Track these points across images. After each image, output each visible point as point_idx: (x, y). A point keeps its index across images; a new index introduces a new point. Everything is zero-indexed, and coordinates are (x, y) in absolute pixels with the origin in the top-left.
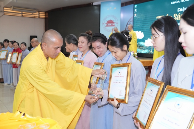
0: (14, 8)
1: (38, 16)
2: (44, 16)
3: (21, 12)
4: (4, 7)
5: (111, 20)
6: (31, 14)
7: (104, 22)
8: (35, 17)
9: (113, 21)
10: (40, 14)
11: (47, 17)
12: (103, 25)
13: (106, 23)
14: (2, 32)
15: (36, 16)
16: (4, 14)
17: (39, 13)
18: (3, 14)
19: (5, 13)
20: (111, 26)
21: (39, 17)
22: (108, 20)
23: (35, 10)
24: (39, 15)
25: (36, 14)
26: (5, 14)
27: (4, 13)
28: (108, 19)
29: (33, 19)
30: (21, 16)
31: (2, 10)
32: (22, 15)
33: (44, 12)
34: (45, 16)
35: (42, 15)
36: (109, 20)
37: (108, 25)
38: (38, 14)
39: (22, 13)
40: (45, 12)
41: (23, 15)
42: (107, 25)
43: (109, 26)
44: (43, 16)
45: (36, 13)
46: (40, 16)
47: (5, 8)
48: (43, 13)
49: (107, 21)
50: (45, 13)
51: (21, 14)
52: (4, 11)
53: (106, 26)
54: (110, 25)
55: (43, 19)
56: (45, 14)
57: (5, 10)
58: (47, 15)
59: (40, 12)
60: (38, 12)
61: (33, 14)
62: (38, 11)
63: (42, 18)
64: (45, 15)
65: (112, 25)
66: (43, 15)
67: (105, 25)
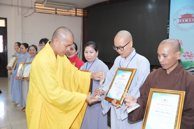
0: (48, 2)
2: (82, 13)
4: (35, 3)
5: (189, 13)
6: (67, 11)
7: (175, 18)
8: (71, 15)
9: (192, 15)
10: (77, 12)
11: (86, 15)
12: (175, 21)
13: (180, 19)
14: (32, 34)
15: (72, 13)
16: (35, 12)
18: (34, 11)
19: (36, 10)
20: (188, 22)
21: (76, 15)
22: (183, 14)
23: (73, 6)
26: (36, 11)
27: (35, 10)
28: (184, 12)
29: (69, 17)
30: (55, 13)
31: (33, 6)
33: (82, 9)
34: (84, 14)
35: (80, 13)
36: (185, 14)
37: (183, 21)
39: (56, 10)
41: (57, 12)
42: (181, 21)
43: (185, 22)
45: (72, 10)
47: (36, 4)
48: (81, 10)
49: (182, 16)
50: (83, 10)
51: (55, 12)
52: (35, 8)
53: (180, 23)
54: (187, 20)
55: (81, 18)
56: (84, 11)
57: (36, 7)
58: (86, 13)
59: (77, 9)
61: (69, 11)
62: (75, 8)
63: (79, 16)
65: (190, 20)
67: (178, 21)
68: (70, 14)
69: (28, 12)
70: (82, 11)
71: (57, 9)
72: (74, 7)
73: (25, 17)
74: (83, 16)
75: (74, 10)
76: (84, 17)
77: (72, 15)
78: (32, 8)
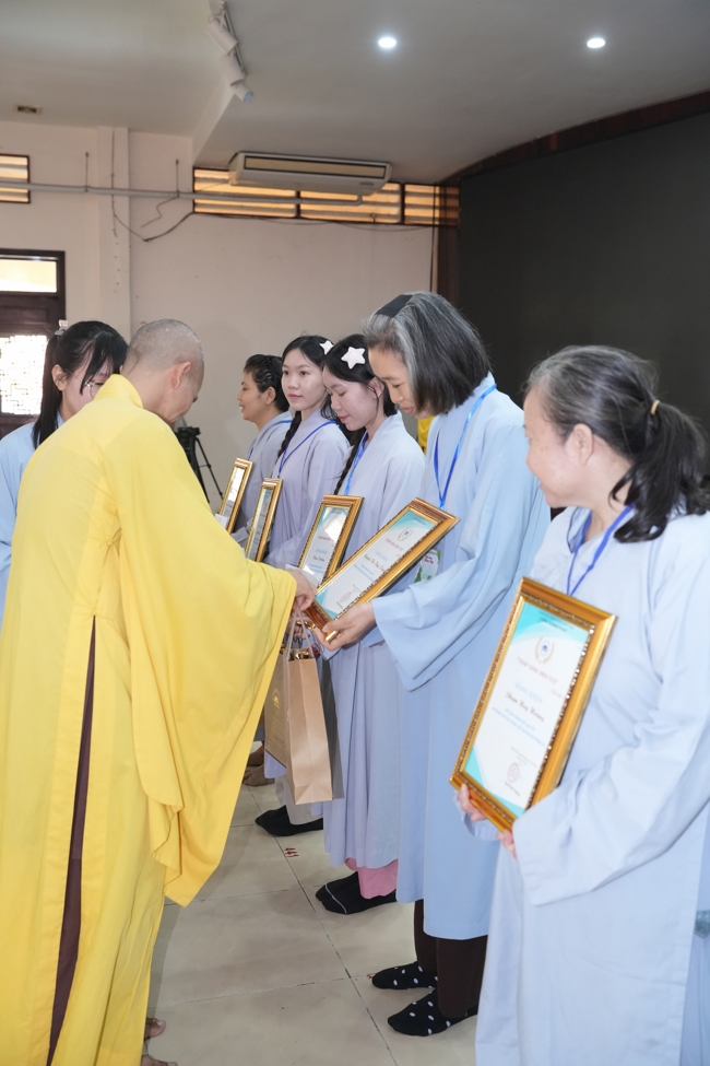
0: (251, 163)
1: (395, 211)
2: (434, 207)
3: (292, 193)
4: (195, 168)
6: (354, 198)
8: (373, 222)
10: (409, 200)
11: (452, 215)
15: (383, 210)
16: (194, 212)
17: (403, 194)
18: (190, 209)
19: (197, 201)
21: (403, 219)
23: (379, 172)
24: (403, 206)
25: (384, 202)
26: (197, 210)
27: (195, 205)
29: (365, 232)
30: (292, 215)
31: (186, 186)
32: (298, 210)
33: (435, 185)
34: (443, 208)
35: (423, 204)
38: (396, 199)
39: (298, 194)
40: (443, 184)
41: (304, 207)
44: (429, 213)
45: (382, 191)
46: (408, 212)
47: (199, 174)
48: (430, 190)
50: (437, 190)
51: (292, 206)
52: (194, 191)
55: (429, 231)
56: (443, 196)
57: (198, 187)
58: (454, 203)
59: (409, 188)
60: (395, 187)
61: (365, 198)
62: (394, 181)
63: (419, 224)
64: (438, 202)
66: (429, 201)
68: (371, 215)
69: (161, 216)
70: (435, 195)
71: (304, 194)
72: (387, 179)
73: (147, 240)
74: (440, 219)
75: (392, 192)
76: (443, 228)
77: (378, 220)
78: (178, 194)
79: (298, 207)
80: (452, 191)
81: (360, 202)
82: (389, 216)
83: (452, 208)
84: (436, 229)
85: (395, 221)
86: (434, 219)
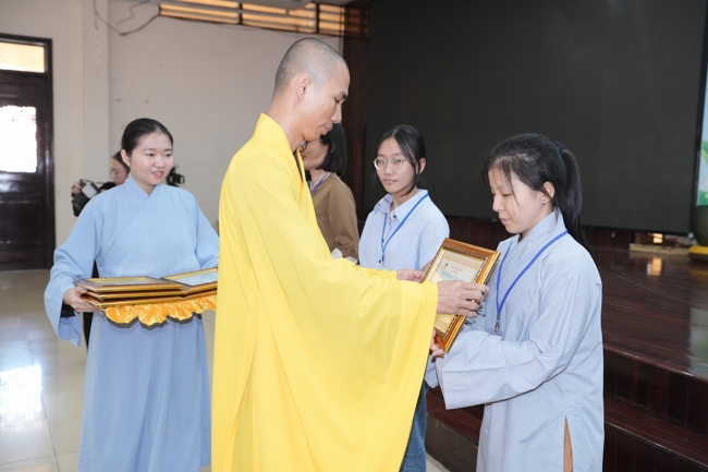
1: (312, 23)
2: (340, 23)
3: (235, 5)
8: (296, 30)
10: (322, 16)
11: (355, 29)
14: (147, 102)
15: (303, 23)
16: (160, 15)
17: (318, 11)
18: (157, 12)
19: (163, 6)
21: (318, 31)
24: (318, 20)
25: (305, 17)
26: (163, 13)
27: (160, 9)
29: (291, 38)
30: (236, 22)
33: (341, 6)
34: (347, 24)
35: (333, 19)
38: (312, 14)
39: (241, 6)
40: (347, 6)
41: (245, 16)
44: (336, 27)
45: (304, 8)
46: (322, 25)
48: (337, 9)
50: (343, 10)
51: (235, 15)
55: (336, 40)
56: (347, 15)
58: (356, 20)
59: (322, 7)
60: (312, 6)
61: (292, 13)
62: (312, 2)
63: (330, 34)
64: (343, 19)
66: (337, 18)
68: (295, 26)
69: (133, 16)
70: (341, 14)
71: (245, 6)
73: (123, 34)
74: (345, 32)
75: (310, 10)
76: (347, 38)
77: (300, 30)
79: (241, 16)
80: (354, 12)
81: (287, 15)
82: (307, 27)
83: (354, 24)
84: (342, 39)
85: (311, 31)
86: (340, 31)
